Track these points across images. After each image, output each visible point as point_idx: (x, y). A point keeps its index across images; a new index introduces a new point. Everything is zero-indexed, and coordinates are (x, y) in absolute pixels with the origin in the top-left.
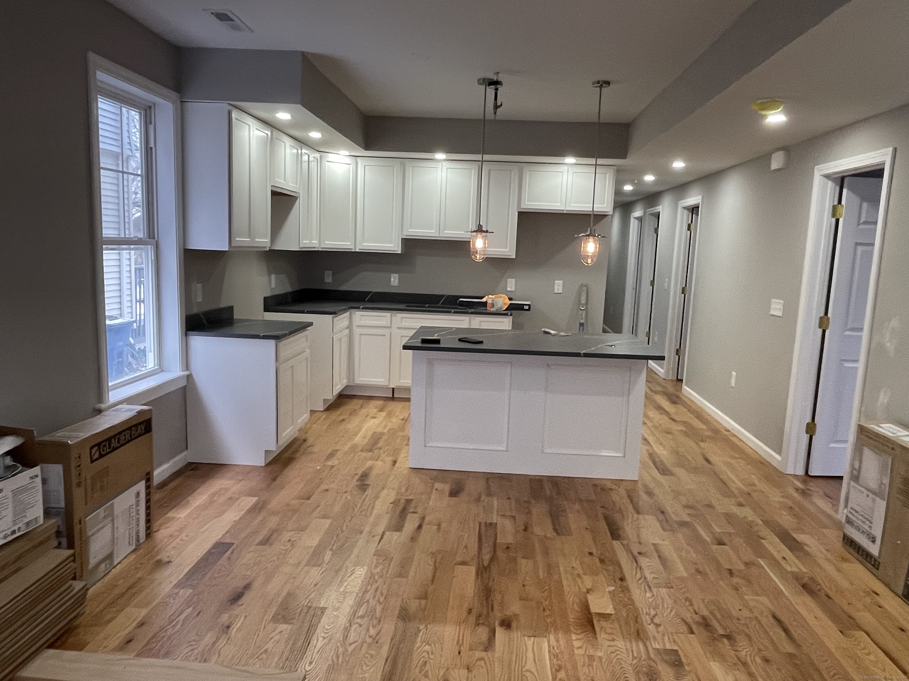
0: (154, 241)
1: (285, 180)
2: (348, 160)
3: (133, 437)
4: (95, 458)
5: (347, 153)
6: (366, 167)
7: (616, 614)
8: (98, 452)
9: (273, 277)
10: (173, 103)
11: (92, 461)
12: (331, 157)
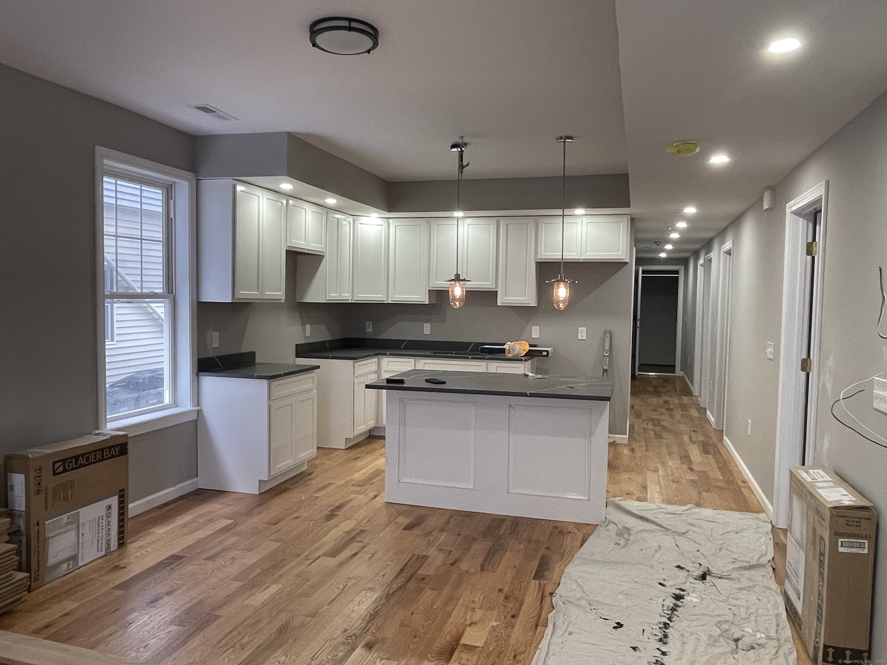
0: (172, 296)
1: (305, 241)
2: (381, 222)
3: (105, 457)
4: (58, 471)
5: (378, 216)
6: (397, 227)
7: (483, 647)
8: (62, 466)
9: (308, 327)
10: (188, 182)
11: (55, 474)
12: (363, 220)
